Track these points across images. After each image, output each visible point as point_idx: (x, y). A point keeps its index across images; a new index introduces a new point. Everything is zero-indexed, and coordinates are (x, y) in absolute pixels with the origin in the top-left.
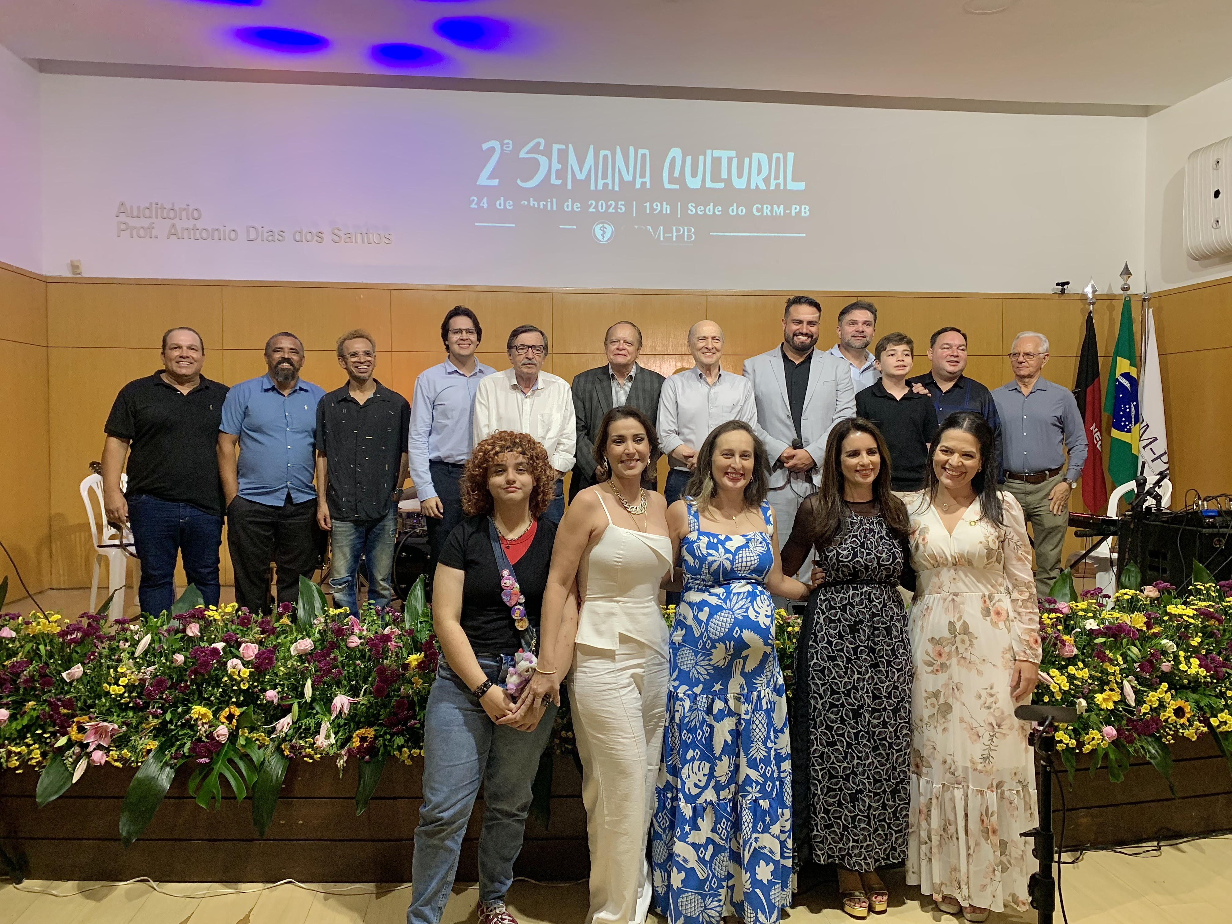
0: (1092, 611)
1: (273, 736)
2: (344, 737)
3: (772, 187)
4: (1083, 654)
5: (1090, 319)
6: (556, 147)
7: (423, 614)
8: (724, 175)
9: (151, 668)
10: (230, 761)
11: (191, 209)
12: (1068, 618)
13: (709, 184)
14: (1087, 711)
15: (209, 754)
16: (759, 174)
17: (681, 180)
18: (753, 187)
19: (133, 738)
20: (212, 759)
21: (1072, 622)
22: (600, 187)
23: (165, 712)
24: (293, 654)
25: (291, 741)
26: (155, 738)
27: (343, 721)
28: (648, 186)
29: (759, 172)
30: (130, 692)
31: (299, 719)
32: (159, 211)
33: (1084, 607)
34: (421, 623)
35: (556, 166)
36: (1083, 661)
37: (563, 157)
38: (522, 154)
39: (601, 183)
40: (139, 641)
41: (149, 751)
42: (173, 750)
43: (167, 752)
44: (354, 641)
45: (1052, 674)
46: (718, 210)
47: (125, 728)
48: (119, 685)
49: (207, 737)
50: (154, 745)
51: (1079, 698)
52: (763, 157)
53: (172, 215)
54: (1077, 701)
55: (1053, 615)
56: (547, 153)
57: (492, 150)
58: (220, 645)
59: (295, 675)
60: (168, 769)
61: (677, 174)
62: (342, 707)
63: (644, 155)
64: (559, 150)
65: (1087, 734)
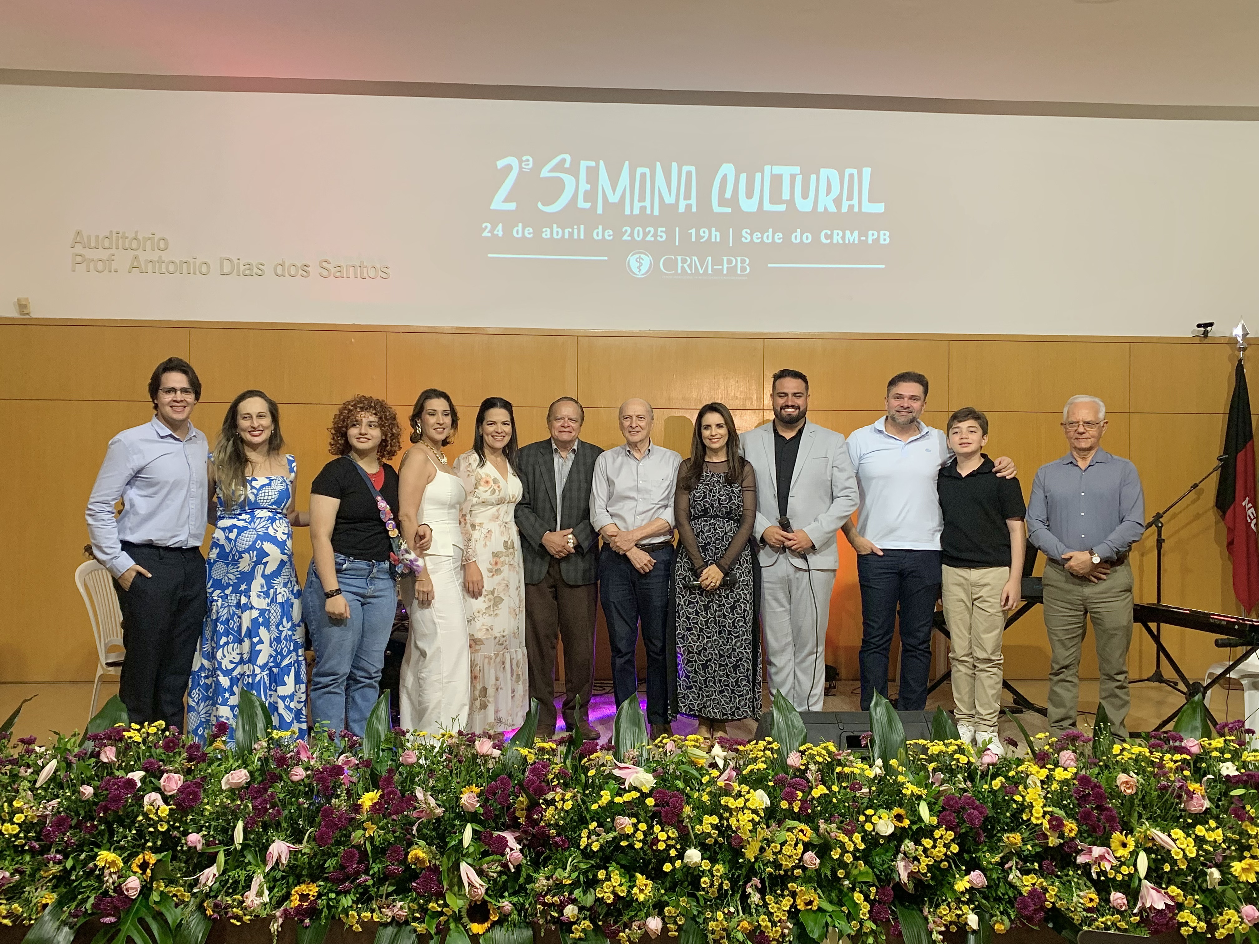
0: (1230, 751)
1: (195, 890)
2: (280, 894)
3: (844, 209)
4: (1218, 806)
5: (1240, 369)
6: (584, 164)
7: (386, 740)
8: (786, 196)
9: (55, 802)
10: (142, 921)
11: (157, 237)
12: (1198, 759)
13: (768, 206)
14: (1220, 883)
15: (115, 911)
16: (828, 193)
17: (734, 202)
18: (821, 209)
19: (27, 889)
20: (119, 918)
21: (1204, 765)
22: (636, 211)
23: (66, 857)
24: (224, 788)
25: (216, 897)
26: (54, 889)
27: (281, 874)
28: (694, 209)
29: (828, 192)
30: (27, 832)
31: (224, 872)
32: (120, 241)
33: (1219, 745)
34: (383, 750)
35: (584, 186)
36: (1217, 818)
37: (593, 175)
38: (545, 173)
39: (637, 205)
40: (43, 767)
41: (45, 906)
42: (74, 905)
43: (65, 909)
44: (299, 773)
45: (1174, 836)
46: (779, 237)
47: (17, 877)
48: (13, 823)
49: (115, 890)
50: (50, 898)
51: (1211, 867)
52: (834, 174)
53: (134, 245)
54: (1209, 871)
55: (1177, 757)
56: (574, 171)
57: (509, 168)
58: (137, 776)
59: (225, 814)
60: (66, 929)
61: (728, 195)
62: (280, 856)
63: (689, 173)
64: (588, 168)
65: (1221, 914)
